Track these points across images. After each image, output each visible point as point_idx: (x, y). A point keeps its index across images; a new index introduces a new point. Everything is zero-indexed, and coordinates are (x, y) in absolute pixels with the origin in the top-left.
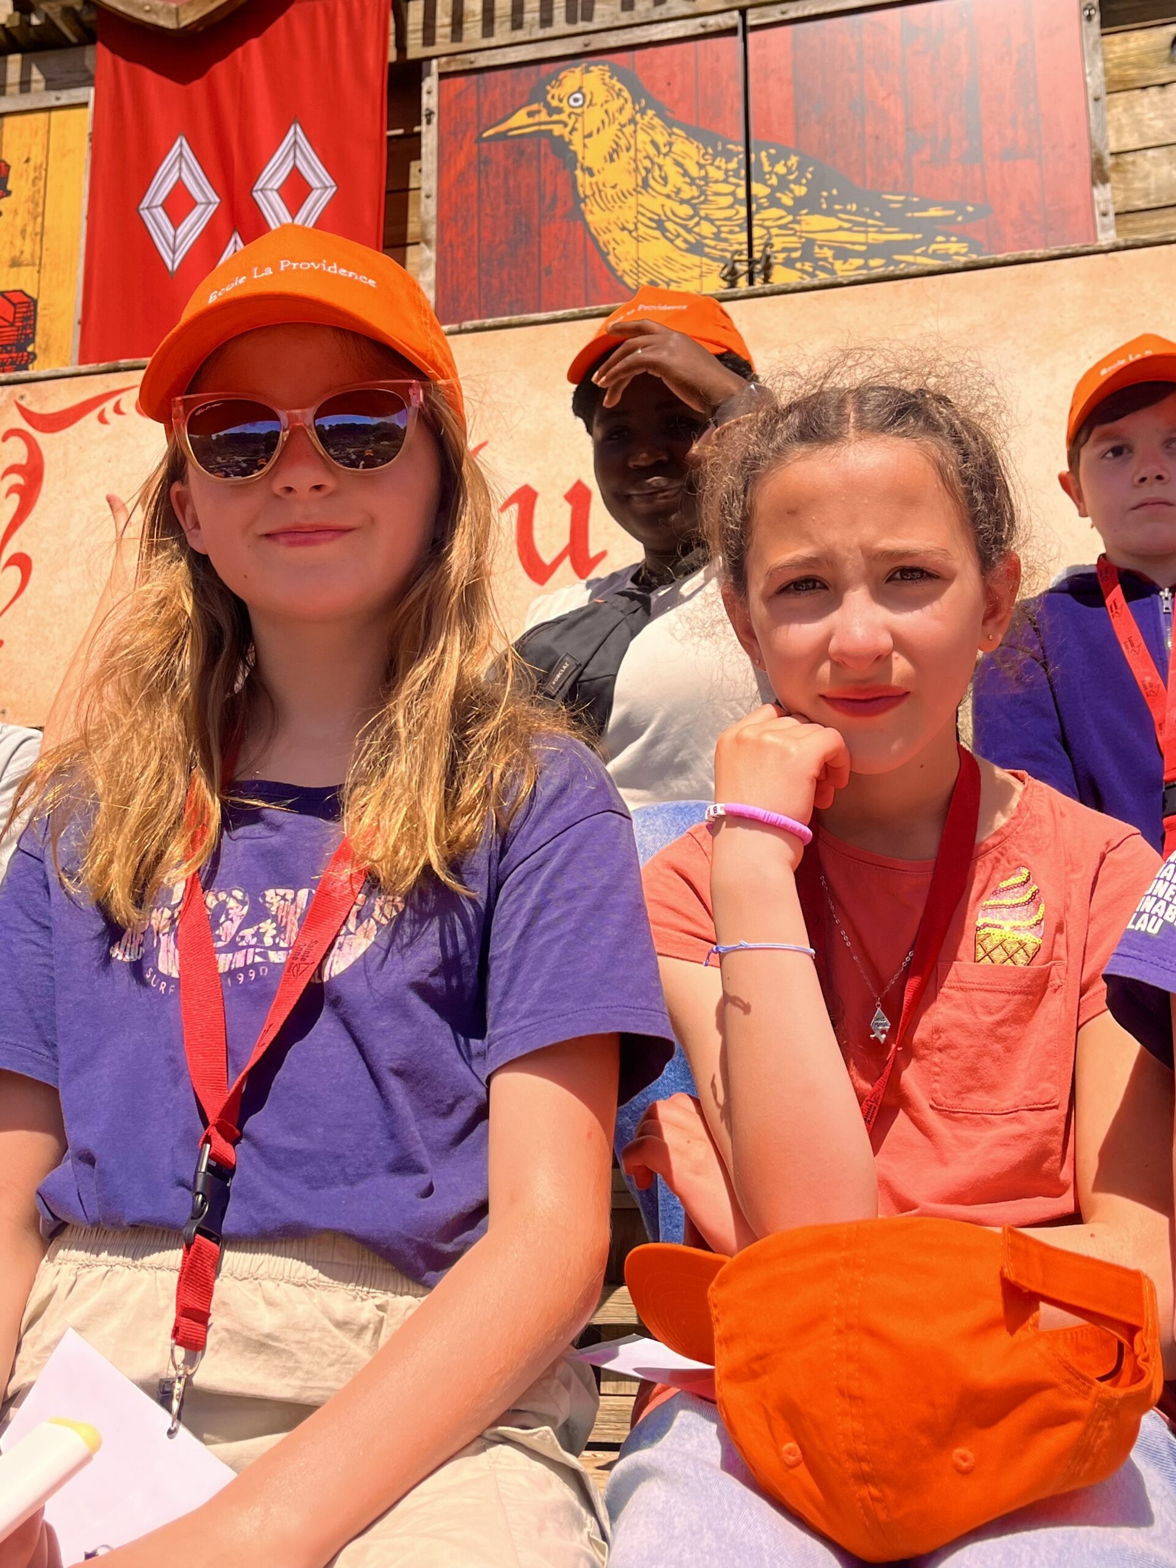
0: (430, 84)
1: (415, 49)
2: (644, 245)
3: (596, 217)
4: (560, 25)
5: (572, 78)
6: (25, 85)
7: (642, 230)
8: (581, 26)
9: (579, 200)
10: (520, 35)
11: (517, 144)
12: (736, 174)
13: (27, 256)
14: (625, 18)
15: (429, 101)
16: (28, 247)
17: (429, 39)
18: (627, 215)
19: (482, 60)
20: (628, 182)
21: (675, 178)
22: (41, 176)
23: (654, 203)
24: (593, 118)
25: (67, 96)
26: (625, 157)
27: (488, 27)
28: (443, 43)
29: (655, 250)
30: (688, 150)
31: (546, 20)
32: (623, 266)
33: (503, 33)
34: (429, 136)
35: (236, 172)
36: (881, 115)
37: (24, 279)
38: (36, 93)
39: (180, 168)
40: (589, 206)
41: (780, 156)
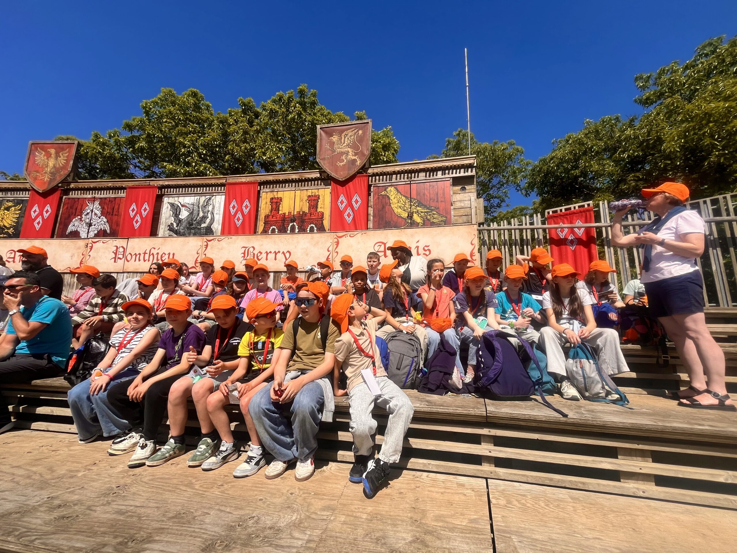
0: (372, 188)
1: (370, 183)
3: (392, 206)
4: (388, 181)
5: (389, 188)
6: (321, 185)
7: (398, 208)
8: (391, 182)
9: (390, 203)
10: (383, 182)
12: (409, 201)
14: (396, 181)
15: (372, 190)
16: (322, 206)
17: (372, 182)
18: (396, 206)
19: (379, 185)
20: (396, 202)
21: (402, 202)
22: (324, 197)
23: (399, 205)
24: (392, 193)
25: (327, 187)
26: (396, 199)
27: (379, 181)
28: (373, 183)
29: (399, 210)
30: (404, 198)
31: (386, 181)
32: (396, 212)
33: (381, 182)
34: (372, 194)
35: (349, 199)
36: (427, 196)
37: (322, 210)
38: (323, 186)
39: (342, 198)
40: (391, 204)
41: (415, 199)
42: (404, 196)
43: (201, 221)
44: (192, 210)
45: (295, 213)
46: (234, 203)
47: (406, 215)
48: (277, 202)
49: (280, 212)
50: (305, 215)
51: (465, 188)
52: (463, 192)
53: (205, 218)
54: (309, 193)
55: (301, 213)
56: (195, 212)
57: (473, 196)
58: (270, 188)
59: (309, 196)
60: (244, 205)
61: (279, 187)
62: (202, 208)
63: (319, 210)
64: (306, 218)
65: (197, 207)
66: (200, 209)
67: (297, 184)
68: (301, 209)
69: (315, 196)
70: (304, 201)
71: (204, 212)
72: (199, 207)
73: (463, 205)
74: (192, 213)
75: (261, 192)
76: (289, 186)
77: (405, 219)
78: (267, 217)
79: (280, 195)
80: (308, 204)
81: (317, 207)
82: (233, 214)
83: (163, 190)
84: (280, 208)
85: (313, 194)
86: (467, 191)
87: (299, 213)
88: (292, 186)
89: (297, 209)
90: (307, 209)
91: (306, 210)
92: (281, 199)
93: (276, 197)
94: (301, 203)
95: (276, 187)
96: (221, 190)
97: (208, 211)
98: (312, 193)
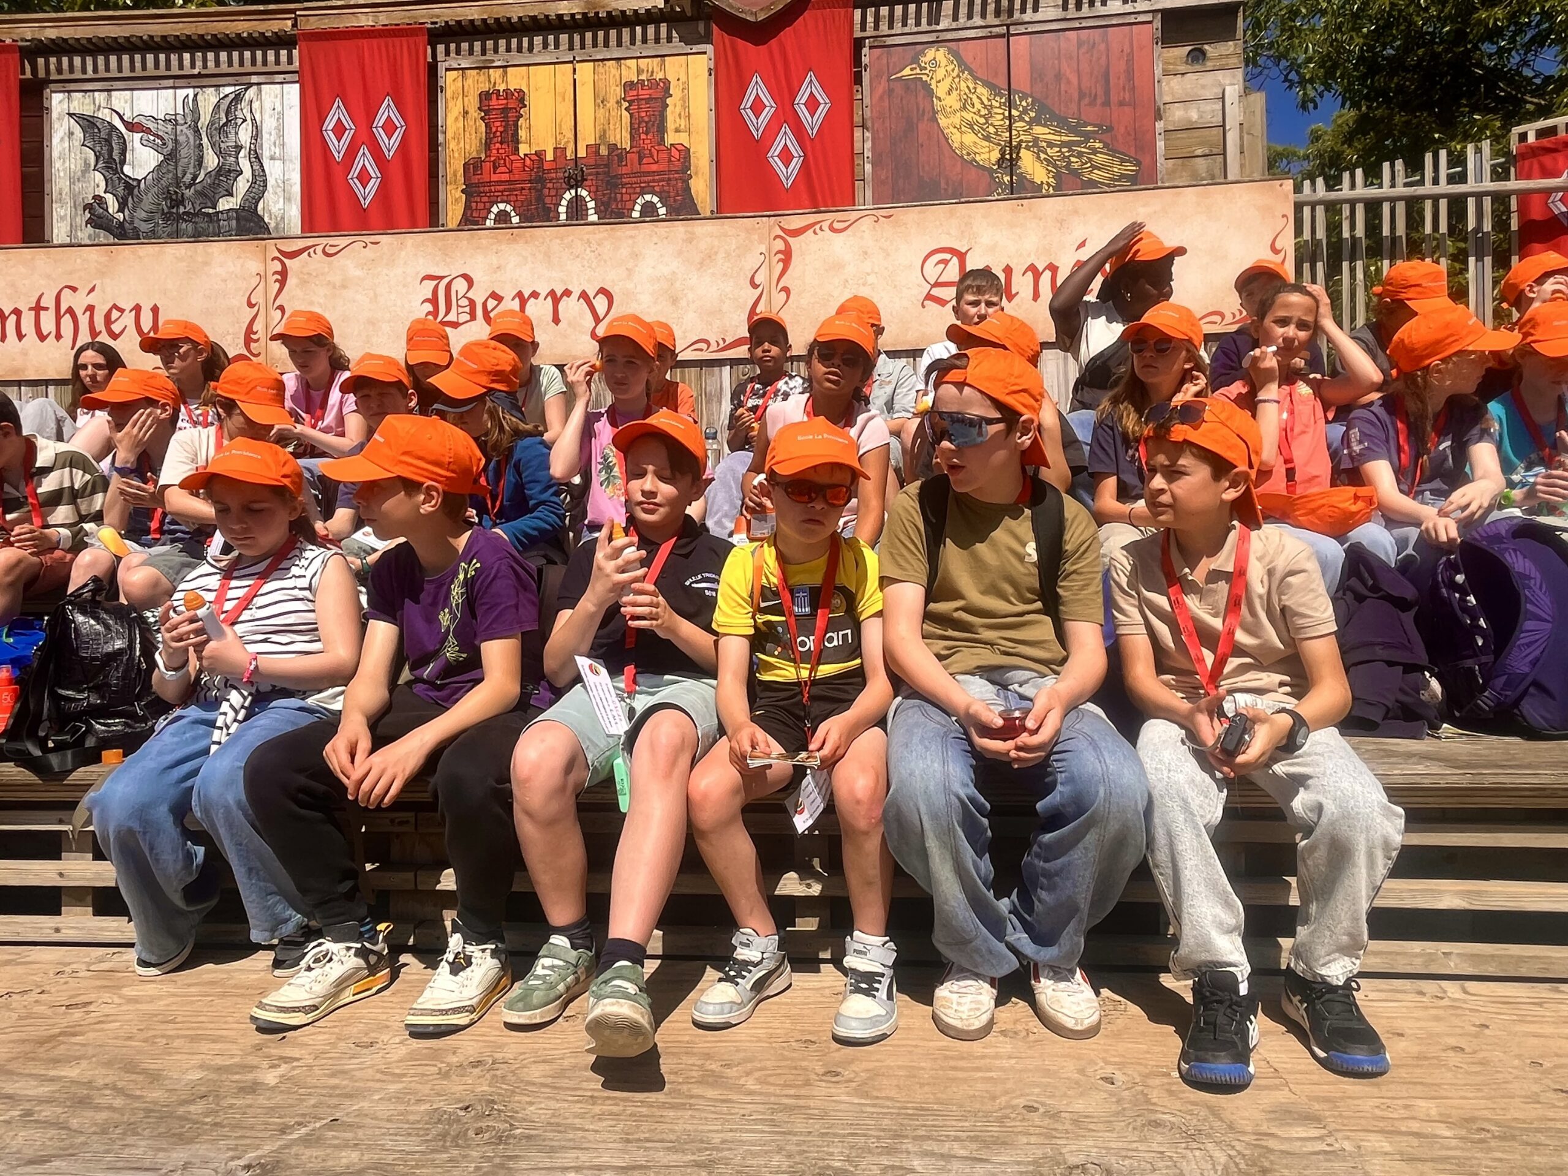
0: (865, 51)
1: (858, 34)
2: (964, 136)
3: (943, 121)
4: (924, 27)
5: (930, 53)
6: (669, 39)
7: (963, 129)
8: (934, 27)
9: (935, 112)
10: (906, 30)
11: (906, 83)
12: (1004, 104)
13: (683, 127)
14: (954, 25)
15: (865, 60)
16: (683, 123)
17: (863, 28)
18: (957, 122)
19: (890, 41)
20: (957, 105)
21: (978, 105)
22: (686, 88)
24: (940, 73)
25: (696, 48)
26: (955, 93)
27: (891, 27)
28: (870, 32)
29: (969, 138)
30: (983, 91)
31: (918, 23)
32: (956, 145)
33: (898, 28)
34: (866, 77)
35: (785, 94)
36: (1069, 82)
37: (682, 139)
38: (677, 45)
39: (757, 89)
40: (940, 116)
41: (1024, 97)
42: (987, 84)
43: (215, 186)
44: (170, 145)
45: (582, 153)
46: (337, 114)
47: (995, 155)
48: (505, 110)
49: (523, 149)
50: (620, 158)
51: (1203, 53)
52: (1197, 67)
53: (226, 174)
54: (630, 71)
55: (604, 151)
56: (184, 152)
57: (1232, 83)
58: (471, 52)
59: (629, 86)
60: (380, 120)
61: (508, 49)
62: (210, 137)
63: (671, 138)
64: (624, 170)
65: (190, 134)
66: (205, 141)
67: (577, 38)
68: (603, 135)
69: (654, 84)
70: (612, 103)
71: (219, 153)
72: (197, 131)
73: (1194, 115)
74: (171, 157)
75: (441, 70)
76: (545, 45)
77: (990, 171)
78: (472, 167)
79: (515, 79)
80: (625, 114)
81: (662, 129)
82: (338, 157)
83: (41, 61)
84: (522, 134)
85: (643, 77)
86: (1209, 65)
87: (593, 149)
88: (557, 46)
89: (588, 136)
90: (626, 135)
91: (621, 137)
92: (520, 98)
93: (502, 87)
94: (601, 112)
95: (496, 50)
96: (277, 62)
97: (238, 148)
98: (639, 71)
